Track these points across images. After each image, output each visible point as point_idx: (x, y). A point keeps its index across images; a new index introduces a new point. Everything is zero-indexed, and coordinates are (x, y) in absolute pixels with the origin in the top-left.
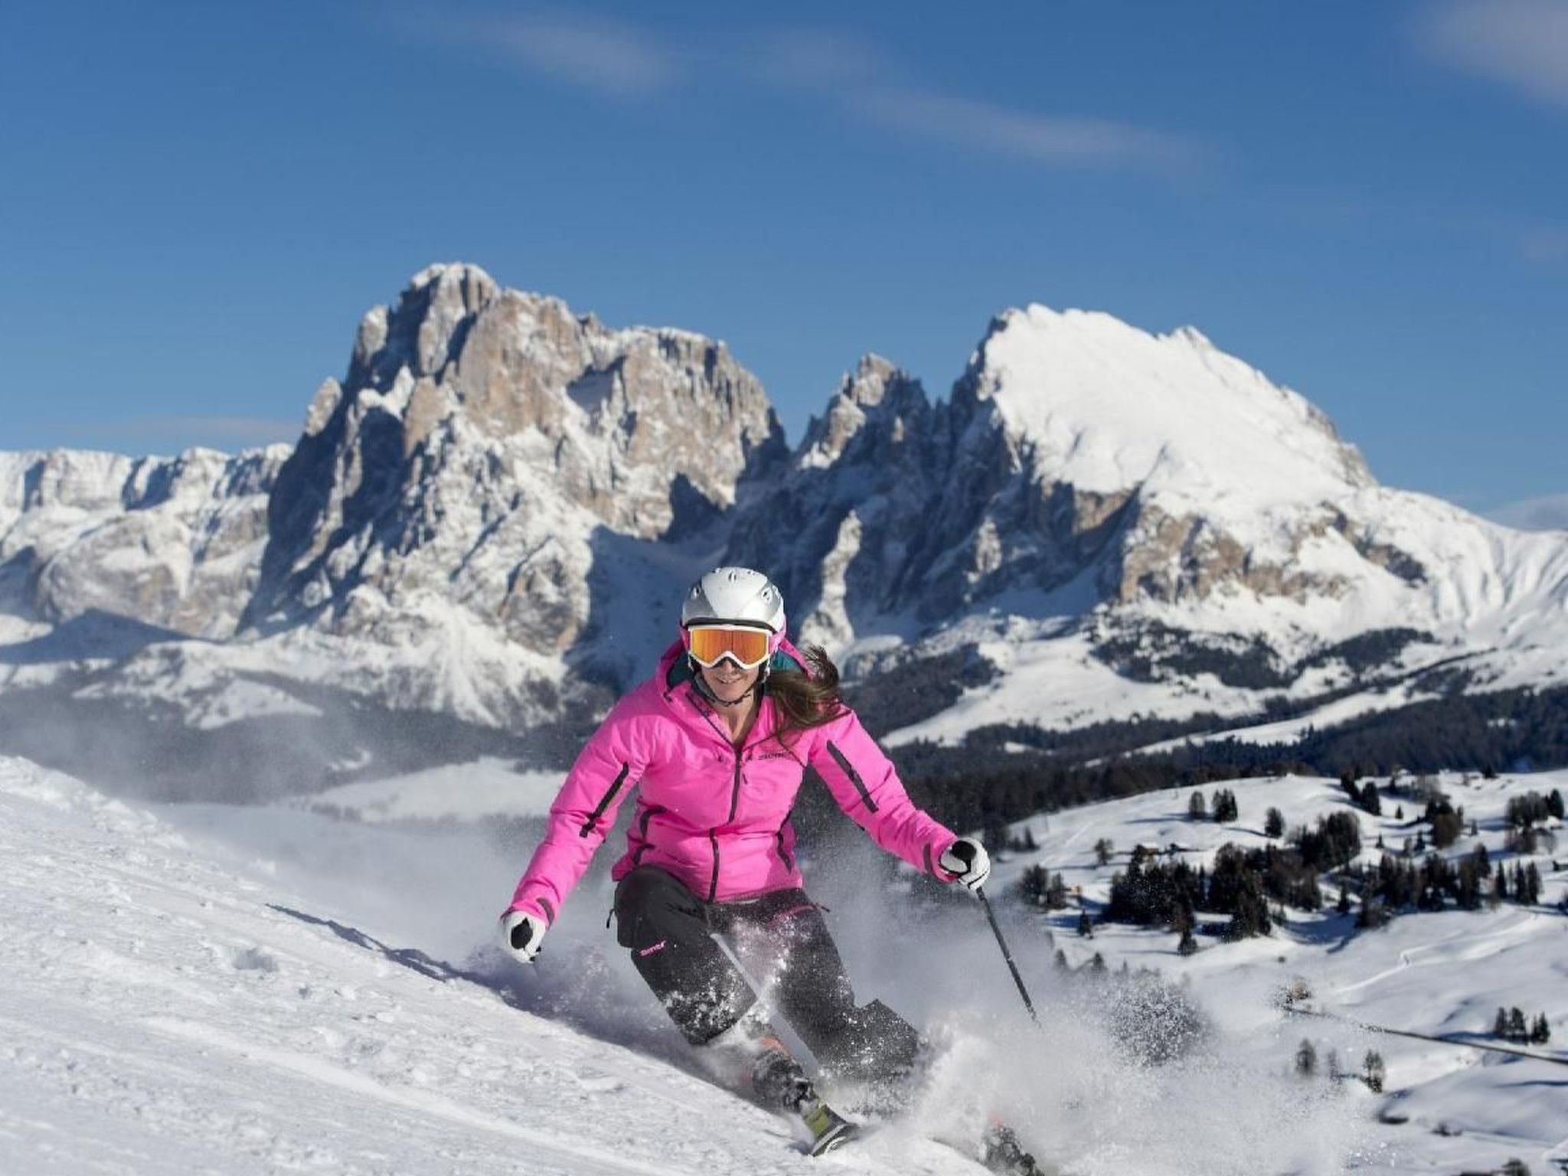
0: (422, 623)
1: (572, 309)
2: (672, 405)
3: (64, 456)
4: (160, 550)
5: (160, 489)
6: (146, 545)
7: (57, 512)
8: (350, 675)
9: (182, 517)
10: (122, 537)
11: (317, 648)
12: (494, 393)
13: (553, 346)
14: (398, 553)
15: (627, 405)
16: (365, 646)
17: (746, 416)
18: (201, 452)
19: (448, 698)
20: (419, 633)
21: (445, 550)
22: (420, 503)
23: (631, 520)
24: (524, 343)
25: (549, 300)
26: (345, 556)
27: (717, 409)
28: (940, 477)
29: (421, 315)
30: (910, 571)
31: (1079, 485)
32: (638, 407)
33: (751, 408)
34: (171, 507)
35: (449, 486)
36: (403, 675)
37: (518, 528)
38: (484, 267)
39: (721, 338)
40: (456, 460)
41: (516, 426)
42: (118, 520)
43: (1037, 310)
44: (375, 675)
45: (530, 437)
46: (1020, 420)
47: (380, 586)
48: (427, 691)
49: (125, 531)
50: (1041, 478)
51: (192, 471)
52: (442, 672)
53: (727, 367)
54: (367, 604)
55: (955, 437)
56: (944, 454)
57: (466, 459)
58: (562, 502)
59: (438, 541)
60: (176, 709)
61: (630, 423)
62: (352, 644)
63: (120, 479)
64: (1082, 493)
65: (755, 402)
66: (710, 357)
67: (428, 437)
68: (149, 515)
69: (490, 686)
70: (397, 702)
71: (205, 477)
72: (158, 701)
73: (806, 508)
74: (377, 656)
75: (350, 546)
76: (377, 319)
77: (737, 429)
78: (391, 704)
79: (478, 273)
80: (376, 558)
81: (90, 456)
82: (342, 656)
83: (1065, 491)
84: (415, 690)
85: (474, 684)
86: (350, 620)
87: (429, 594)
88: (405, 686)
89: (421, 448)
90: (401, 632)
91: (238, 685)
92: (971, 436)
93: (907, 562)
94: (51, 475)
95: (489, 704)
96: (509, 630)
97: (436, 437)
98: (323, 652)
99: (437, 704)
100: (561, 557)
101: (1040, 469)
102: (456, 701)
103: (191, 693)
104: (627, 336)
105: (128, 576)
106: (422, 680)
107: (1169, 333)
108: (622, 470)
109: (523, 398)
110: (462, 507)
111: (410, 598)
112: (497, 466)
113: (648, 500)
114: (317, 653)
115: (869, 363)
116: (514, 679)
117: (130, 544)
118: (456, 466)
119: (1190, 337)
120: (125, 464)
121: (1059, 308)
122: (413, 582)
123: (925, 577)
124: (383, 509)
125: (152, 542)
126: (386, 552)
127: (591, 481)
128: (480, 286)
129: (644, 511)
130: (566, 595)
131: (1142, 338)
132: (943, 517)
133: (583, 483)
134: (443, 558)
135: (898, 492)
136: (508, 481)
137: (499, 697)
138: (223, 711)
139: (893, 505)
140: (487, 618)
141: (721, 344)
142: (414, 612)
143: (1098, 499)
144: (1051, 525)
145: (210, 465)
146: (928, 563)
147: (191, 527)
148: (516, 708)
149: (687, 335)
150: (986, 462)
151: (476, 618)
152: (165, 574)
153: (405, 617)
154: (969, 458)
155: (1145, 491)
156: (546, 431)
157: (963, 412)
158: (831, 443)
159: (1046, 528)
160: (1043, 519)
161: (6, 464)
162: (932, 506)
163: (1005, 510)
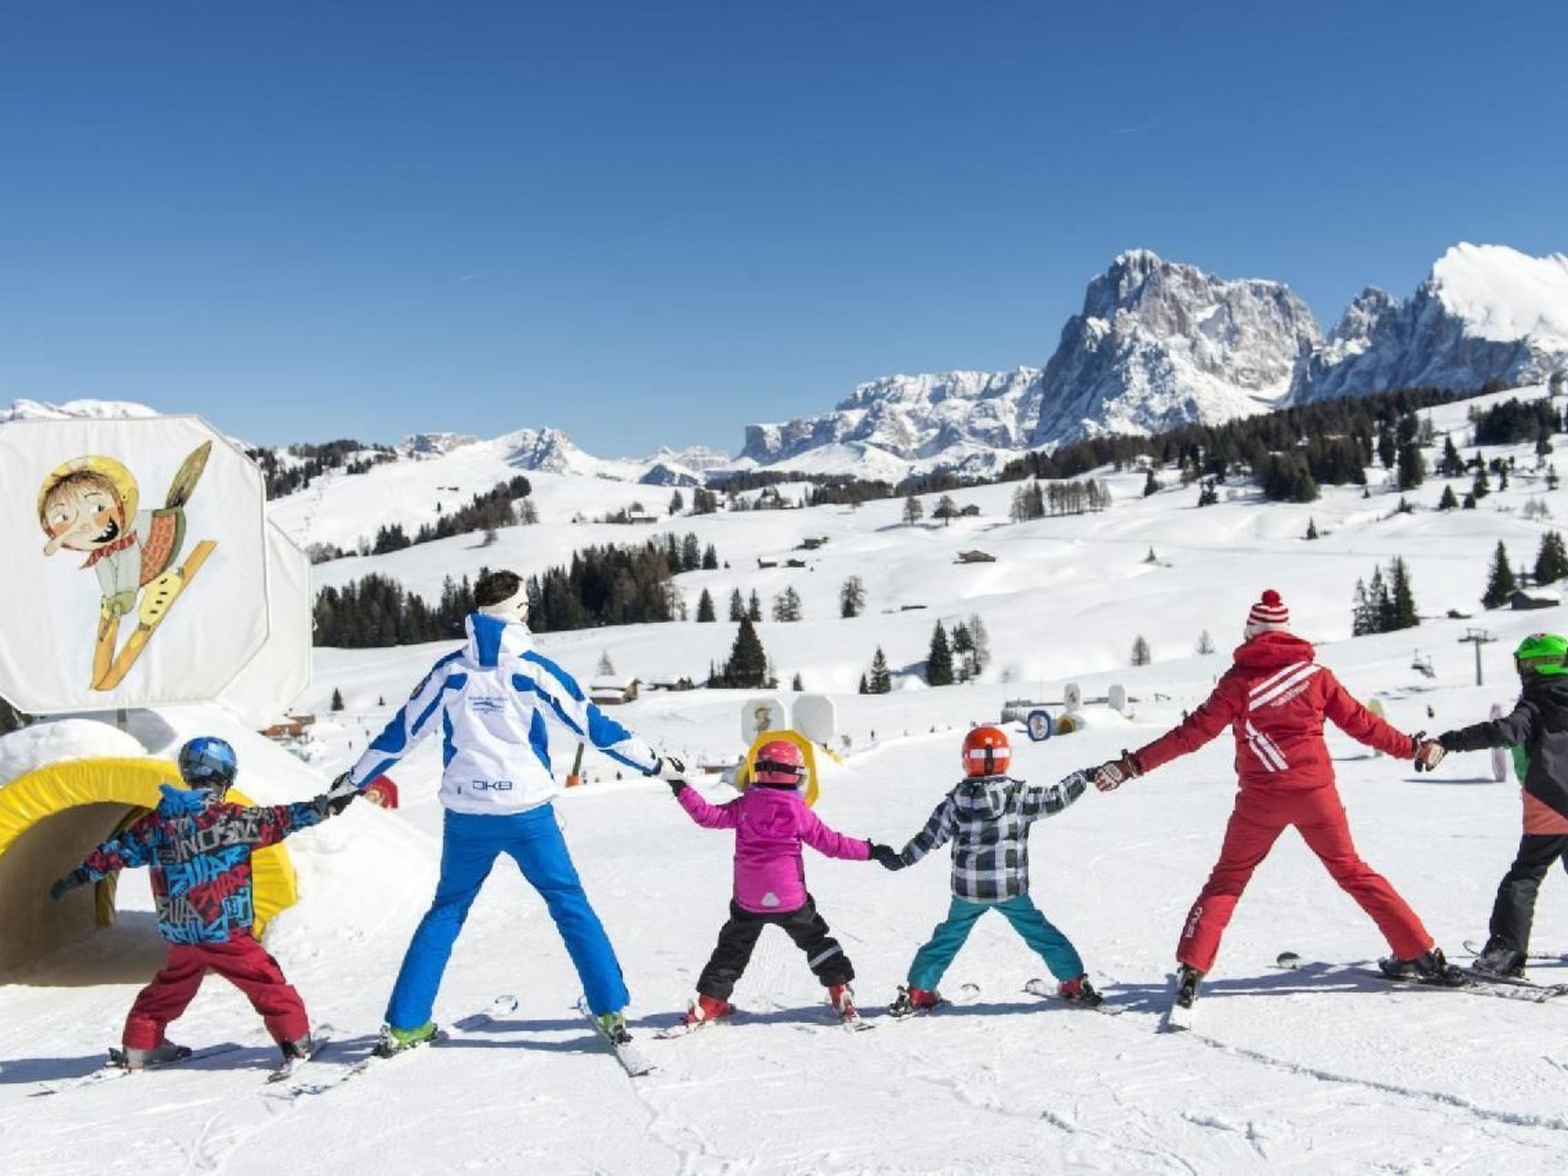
1: (1203, 271)
2: (1257, 318)
3: (956, 375)
4: (1002, 418)
6: (995, 416)
7: (953, 402)
9: (1012, 401)
10: (983, 412)
12: (1159, 316)
13: (1193, 292)
14: (1107, 400)
15: (1232, 319)
17: (1300, 325)
21: (1132, 397)
22: (1118, 374)
24: (1174, 291)
25: (1190, 267)
27: (1283, 321)
28: (1407, 341)
29: (1120, 278)
32: (1238, 321)
33: (1303, 319)
34: (1008, 396)
35: (1133, 364)
37: (1171, 384)
38: (1154, 251)
39: (1286, 284)
40: (1138, 351)
41: (1170, 333)
42: (980, 404)
43: (1464, 246)
45: (1178, 340)
46: (1454, 305)
49: (985, 409)
50: (1467, 336)
53: (1289, 299)
55: (1415, 320)
56: (1409, 329)
57: (1143, 350)
58: (1195, 370)
59: (1128, 393)
63: (983, 385)
65: (1306, 317)
66: (1280, 295)
67: (1123, 342)
68: (996, 400)
71: (1025, 381)
77: (1294, 331)
79: (1150, 254)
81: (968, 374)
89: (1119, 347)
92: (1425, 317)
97: (1128, 340)
100: (1195, 398)
101: (1466, 331)
104: (1233, 285)
105: (987, 431)
107: (1544, 256)
108: (1230, 354)
109: (1175, 319)
110: (1140, 375)
112: (1160, 354)
113: (1245, 369)
117: (987, 416)
118: (1138, 354)
119: (1557, 259)
120: (986, 377)
121: (1478, 243)
124: (1099, 380)
125: (998, 413)
127: (1212, 359)
128: (1151, 261)
129: (1242, 375)
130: (1198, 418)
131: (1528, 259)
132: (1409, 363)
133: (1208, 361)
134: (1131, 402)
136: (1166, 361)
139: (1379, 359)
141: (1286, 287)
144: (1473, 362)
147: (1016, 405)
149: (1266, 283)
150: (1433, 329)
152: (1005, 430)
154: (1423, 328)
155: (1530, 340)
156: (1186, 336)
157: (1421, 305)
159: (1470, 364)
160: (1468, 358)
161: (929, 381)
162: (1401, 358)
163: (1445, 355)
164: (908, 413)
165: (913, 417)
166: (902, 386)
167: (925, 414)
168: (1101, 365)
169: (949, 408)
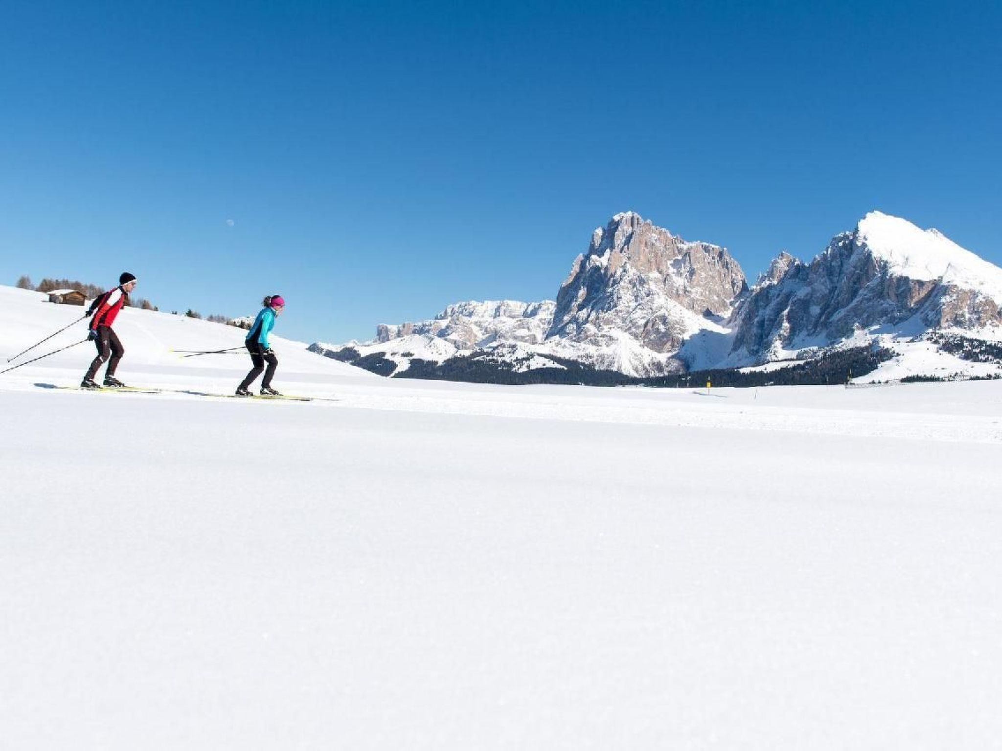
0: (611, 338)
1: (671, 234)
2: (707, 267)
3: (507, 302)
5: (534, 313)
6: (528, 328)
7: (503, 318)
8: (582, 357)
9: (541, 320)
10: (521, 326)
11: (569, 346)
12: (642, 258)
14: (602, 312)
15: (691, 265)
16: (587, 346)
18: (547, 301)
19: (619, 367)
20: (610, 342)
21: (621, 311)
22: (612, 294)
23: (692, 306)
25: (664, 230)
26: (583, 314)
27: (724, 271)
28: (836, 279)
29: (616, 229)
30: (823, 318)
31: (911, 278)
32: (695, 267)
33: (735, 272)
34: (538, 317)
35: (623, 288)
36: (602, 357)
37: (649, 304)
38: (639, 214)
39: (725, 247)
40: (626, 279)
41: (650, 270)
42: (520, 321)
44: (591, 357)
45: (655, 274)
46: (879, 252)
47: (595, 324)
48: (611, 364)
50: (892, 275)
51: (544, 307)
52: (617, 356)
53: (727, 257)
54: (589, 330)
57: (630, 278)
58: (666, 296)
59: (618, 308)
60: (510, 365)
61: (692, 272)
62: (582, 345)
63: (523, 310)
64: (913, 281)
65: (737, 270)
66: (721, 255)
67: (616, 272)
68: (530, 319)
69: (637, 363)
70: (599, 367)
71: (548, 309)
72: (504, 362)
73: (770, 295)
74: (592, 350)
75: (585, 311)
76: (599, 232)
78: (597, 368)
80: (593, 315)
81: (515, 303)
82: (579, 349)
83: (904, 280)
84: (606, 364)
85: (630, 361)
86: (582, 335)
87: (614, 328)
88: (602, 362)
89: (612, 276)
90: (603, 341)
91: (536, 357)
93: (821, 315)
94: (503, 308)
95: (636, 370)
96: (644, 342)
97: (619, 271)
98: (572, 348)
99: (615, 369)
100: (667, 315)
101: (891, 271)
102: (623, 368)
103: (517, 359)
104: (693, 244)
106: (610, 359)
108: (689, 289)
109: (653, 260)
110: (628, 296)
111: (606, 328)
112: (642, 282)
114: (569, 349)
115: (782, 255)
116: (646, 361)
117: (524, 328)
118: (626, 281)
119: (935, 232)
120: (525, 305)
122: (608, 322)
123: (831, 320)
124: (597, 297)
125: (531, 328)
126: (597, 312)
127: (677, 290)
128: (638, 221)
131: (920, 230)
132: (838, 295)
133: (674, 291)
134: (620, 314)
135: (816, 285)
136: (646, 286)
137: (640, 367)
138: (528, 367)
139: (814, 290)
140: (636, 337)
141: (725, 249)
142: (608, 334)
143: (921, 283)
144: (897, 296)
145: (550, 306)
146: (831, 314)
147: (543, 324)
148: (647, 371)
149: (713, 246)
150: (862, 270)
151: (632, 337)
152: (534, 337)
153: (603, 336)
154: (851, 269)
155: (945, 280)
156: (660, 272)
158: (773, 278)
159: (893, 297)
160: (892, 293)
161: (490, 305)
162: (832, 291)
163: (872, 290)
164: (476, 323)
165: (479, 326)
166: (474, 307)
167: (486, 324)
168: (599, 288)
169: (501, 322)
